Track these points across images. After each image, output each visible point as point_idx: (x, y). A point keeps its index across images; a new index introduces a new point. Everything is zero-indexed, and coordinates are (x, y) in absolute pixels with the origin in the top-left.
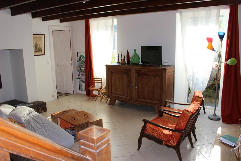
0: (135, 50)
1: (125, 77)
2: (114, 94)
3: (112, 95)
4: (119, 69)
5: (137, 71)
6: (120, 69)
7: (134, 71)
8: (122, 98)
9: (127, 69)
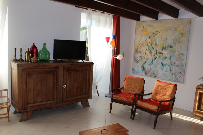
0: (45, 44)
1: (51, 77)
2: (32, 103)
3: (29, 105)
4: (41, 68)
5: (66, 68)
6: (44, 68)
7: (62, 68)
8: (47, 104)
9: (53, 66)
